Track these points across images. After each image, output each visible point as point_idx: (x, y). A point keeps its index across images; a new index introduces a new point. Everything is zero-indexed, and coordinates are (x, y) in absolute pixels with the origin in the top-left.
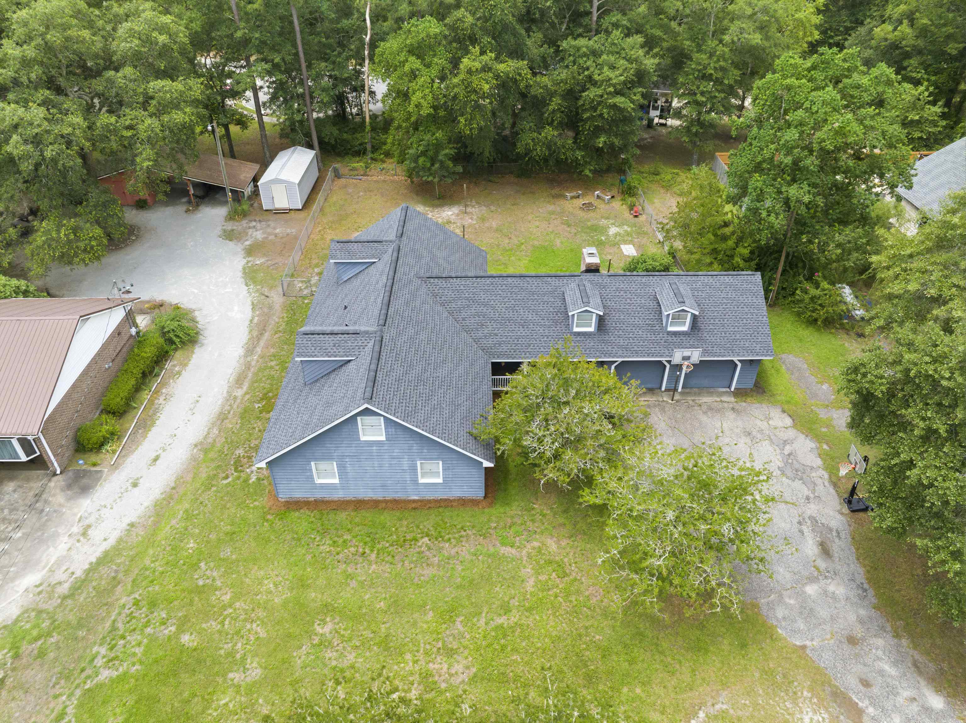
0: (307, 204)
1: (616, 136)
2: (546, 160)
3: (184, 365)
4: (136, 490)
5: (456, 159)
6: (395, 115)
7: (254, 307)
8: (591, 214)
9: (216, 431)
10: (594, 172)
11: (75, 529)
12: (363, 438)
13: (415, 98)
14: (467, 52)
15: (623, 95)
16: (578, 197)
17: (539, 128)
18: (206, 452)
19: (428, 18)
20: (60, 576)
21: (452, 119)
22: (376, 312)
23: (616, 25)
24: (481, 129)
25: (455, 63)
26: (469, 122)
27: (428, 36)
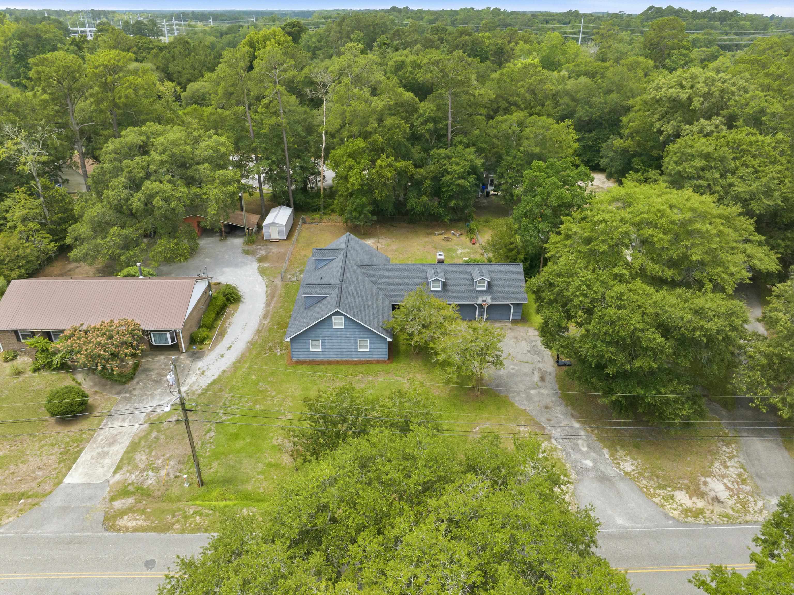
0: (289, 236)
1: (461, 200)
2: (423, 213)
3: (236, 311)
4: (223, 359)
5: (373, 213)
6: (339, 188)
7: (267, 286)
8: (449, 243)
9: (257, 337)
10: (451, 220)
11: (198, 372)
12: (334, 327)
13: (351, 180)
14: (380, 157)
15: (464, 178)
16: (442, 234)
17: (419, 196)
18: (253, 345)
19: (359, 139)
20: (195, 387)
21: (370, 191)
22: (338, 277)
23: (460, 143)
24: (387, 197)
25: (373, 162)
26: (380, 193)
27: (359, 148)
